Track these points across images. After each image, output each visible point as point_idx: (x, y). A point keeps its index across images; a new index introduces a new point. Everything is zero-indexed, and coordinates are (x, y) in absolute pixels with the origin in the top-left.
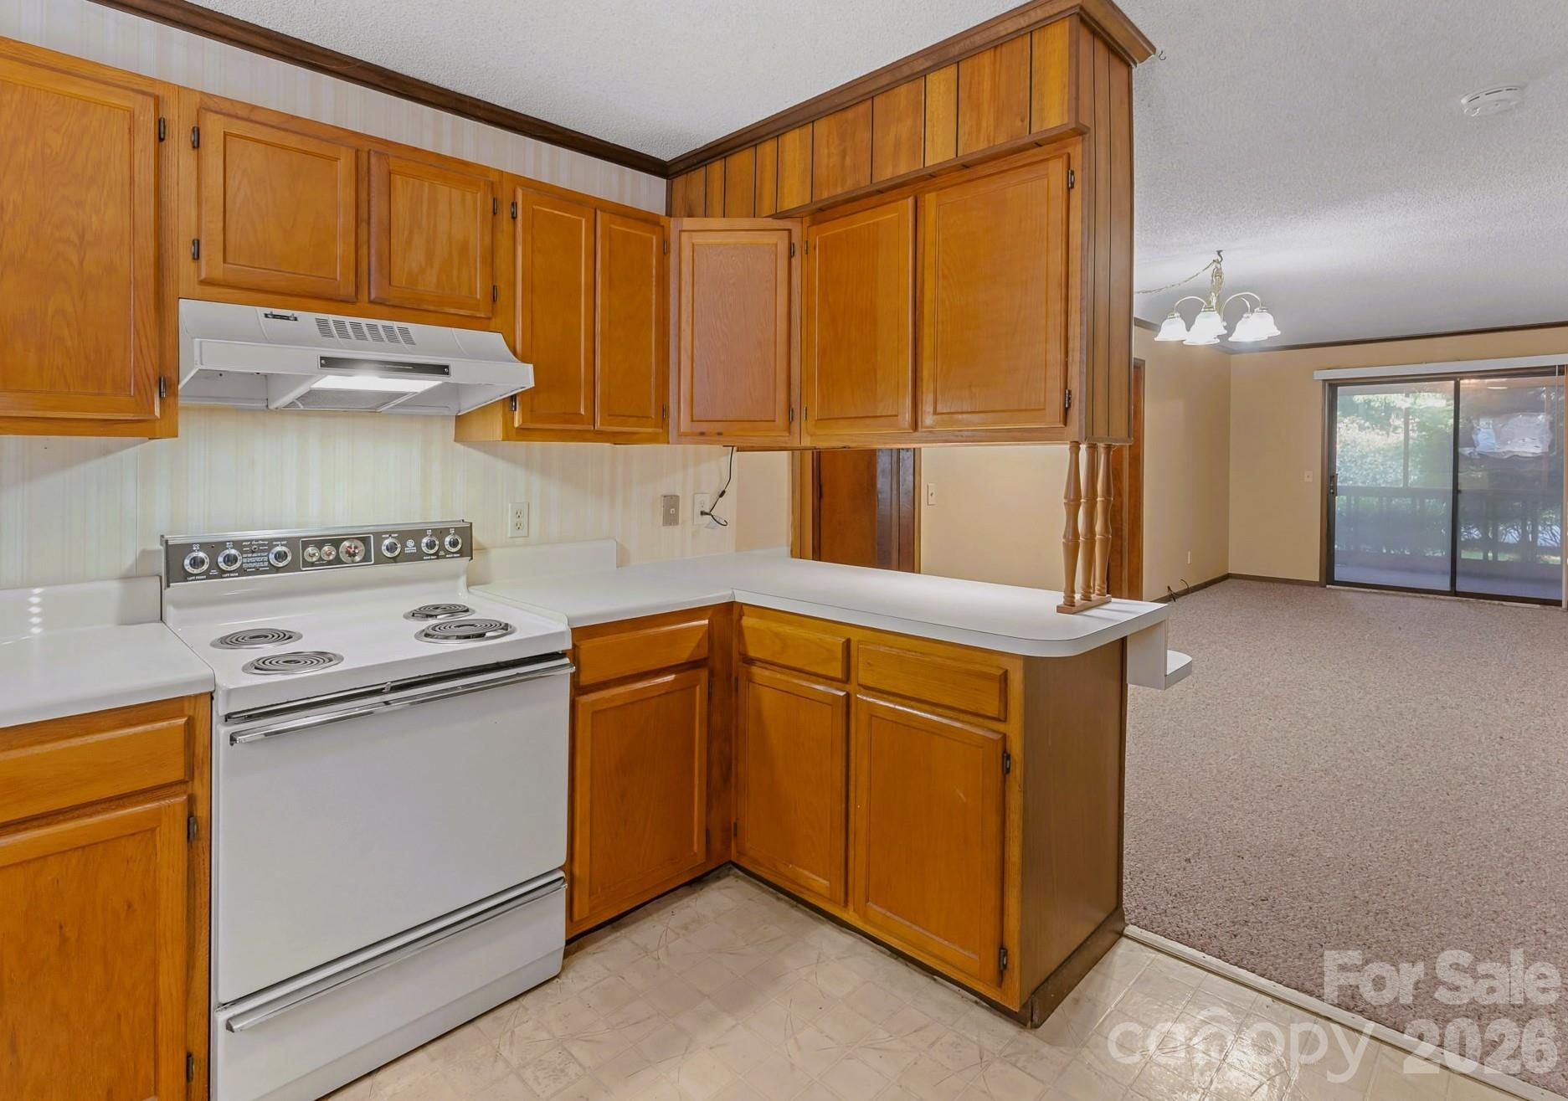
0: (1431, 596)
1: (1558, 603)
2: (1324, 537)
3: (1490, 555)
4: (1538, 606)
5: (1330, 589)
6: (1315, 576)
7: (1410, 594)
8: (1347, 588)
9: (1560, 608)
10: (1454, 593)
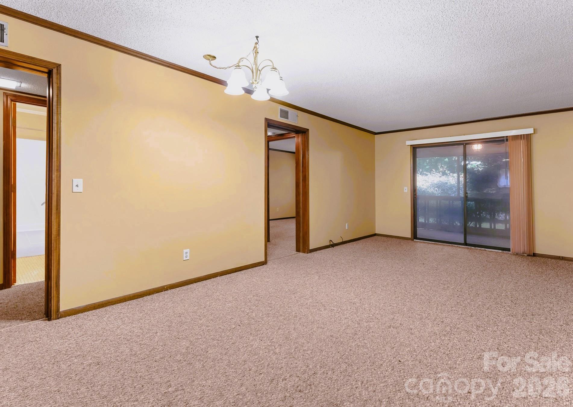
0: (456, 245)
1: (509, 250)
2: (412, 218)
3: (478, 226)
4: (500, 251)
5: (415, 241)
6: (409, 235)
7: (447, 244)
8: (422, 241)
9: (509, 252)
10: (466, 244)
